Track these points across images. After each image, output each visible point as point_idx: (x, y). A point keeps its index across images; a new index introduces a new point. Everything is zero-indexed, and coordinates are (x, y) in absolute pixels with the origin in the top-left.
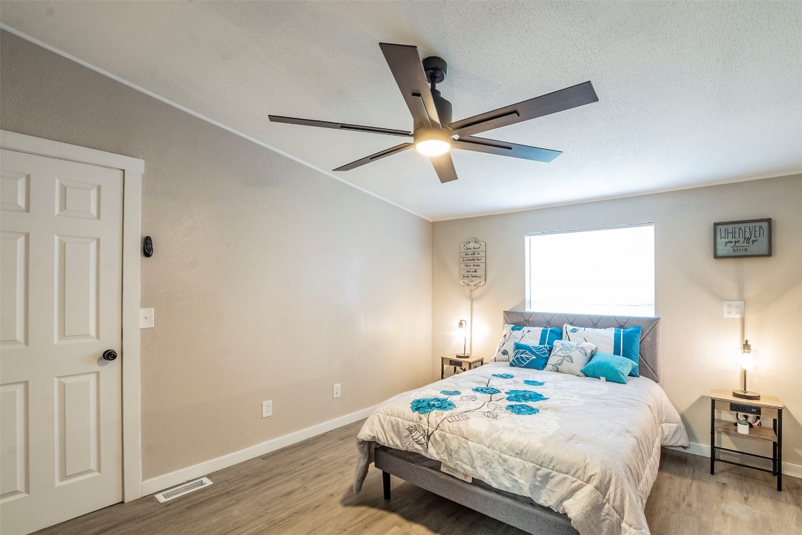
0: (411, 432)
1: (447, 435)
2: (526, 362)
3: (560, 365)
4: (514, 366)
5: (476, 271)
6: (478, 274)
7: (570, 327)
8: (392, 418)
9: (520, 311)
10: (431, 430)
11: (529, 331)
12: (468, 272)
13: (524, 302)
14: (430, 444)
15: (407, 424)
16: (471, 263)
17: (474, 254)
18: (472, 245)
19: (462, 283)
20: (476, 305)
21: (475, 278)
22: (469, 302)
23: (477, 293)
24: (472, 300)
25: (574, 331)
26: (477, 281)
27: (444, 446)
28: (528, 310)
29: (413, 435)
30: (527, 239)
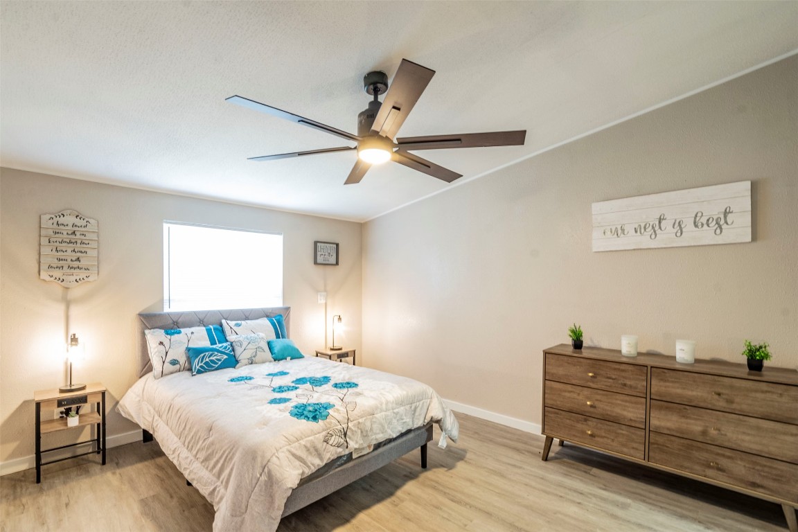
0: (326, 441)
1: (360, 420)
2: (217, 363)
3: (254, 357)
4: (202, 372)
5: (78, 259)
6: (83, 263)
7: (232, 323)
8: (303, 442)
9: (158, 312)
10: (345, 426)
11: (192, 333)
12: (60, 260)
13: (162, 301)
14: (348, 439)
15: (321, 436)
16: (70, 248)
17: (74, 233)
18: (69, 220)
19: (48, 278)
20: (75, 311)
21: (77, 271)
22: (61, 308)
23: (77, 291)
24: (68, 304)
25: (238, 325)
26: (82, 274)
27: (359, 431)
28: (166, 310)
29: (331, 443)
30: (166, 226)
